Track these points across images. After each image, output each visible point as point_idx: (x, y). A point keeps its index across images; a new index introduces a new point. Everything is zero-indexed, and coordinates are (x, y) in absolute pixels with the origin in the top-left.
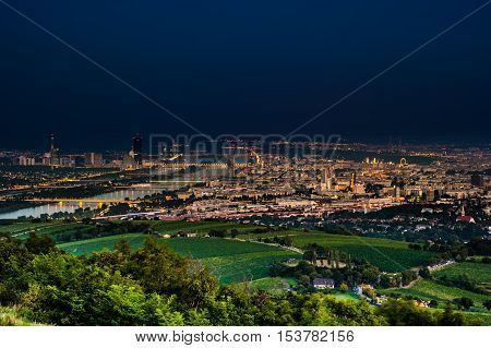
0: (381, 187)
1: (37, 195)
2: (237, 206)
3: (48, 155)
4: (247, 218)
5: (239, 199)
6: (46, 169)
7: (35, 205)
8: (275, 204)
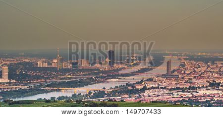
1: (48, 86)
2: (172, 94)
3: (55, 61)
4: (178, 101)
5: (174, 89)
6: (54, 69)
7: (47, 92)
8: (197, 92)
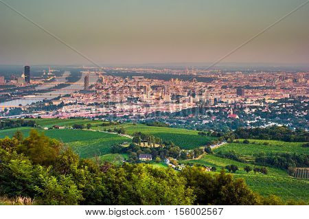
0: (181, 96)
2: (90, 109)
5: (92, 105)
8: (115, 108)
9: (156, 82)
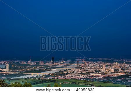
0: (118, 70)
1: (26, 72)
2: (79, 75)
3: (29, 61)
4: (82, 79)
5: (80, 73)
8: (90, 75)
9: (107, 64)
